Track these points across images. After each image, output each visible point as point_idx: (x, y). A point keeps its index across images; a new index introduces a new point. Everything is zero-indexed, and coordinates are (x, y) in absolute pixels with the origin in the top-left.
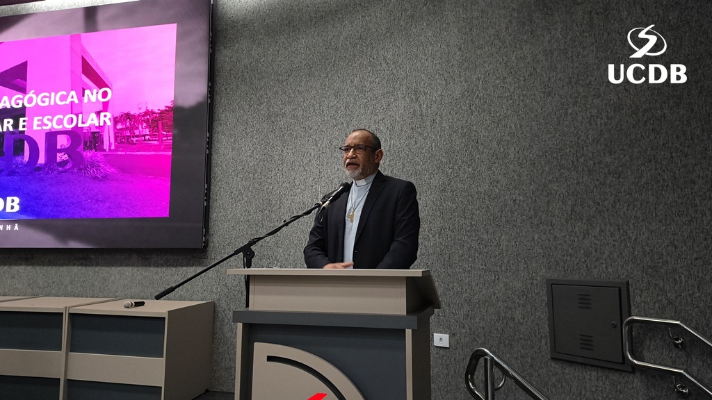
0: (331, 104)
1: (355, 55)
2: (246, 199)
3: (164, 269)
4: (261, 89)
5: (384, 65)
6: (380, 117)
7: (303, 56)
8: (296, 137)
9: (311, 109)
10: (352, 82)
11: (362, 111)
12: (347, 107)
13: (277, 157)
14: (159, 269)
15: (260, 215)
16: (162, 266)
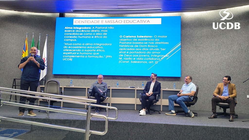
0: (214, 45)
1: (221, 34)
2: (190, 66)
3: (169, 82)
4: (193, 40)
5: (230, 38)
6: (229, 49)
7: (205, 33)
8: (204, 52)
9: (208, 46)
10: (220, 40)
11: (224, 47)
12: (219, 46)
13: (198, 56)
14: (168, 82)
15: (194, 70)
16: (168, 81)
